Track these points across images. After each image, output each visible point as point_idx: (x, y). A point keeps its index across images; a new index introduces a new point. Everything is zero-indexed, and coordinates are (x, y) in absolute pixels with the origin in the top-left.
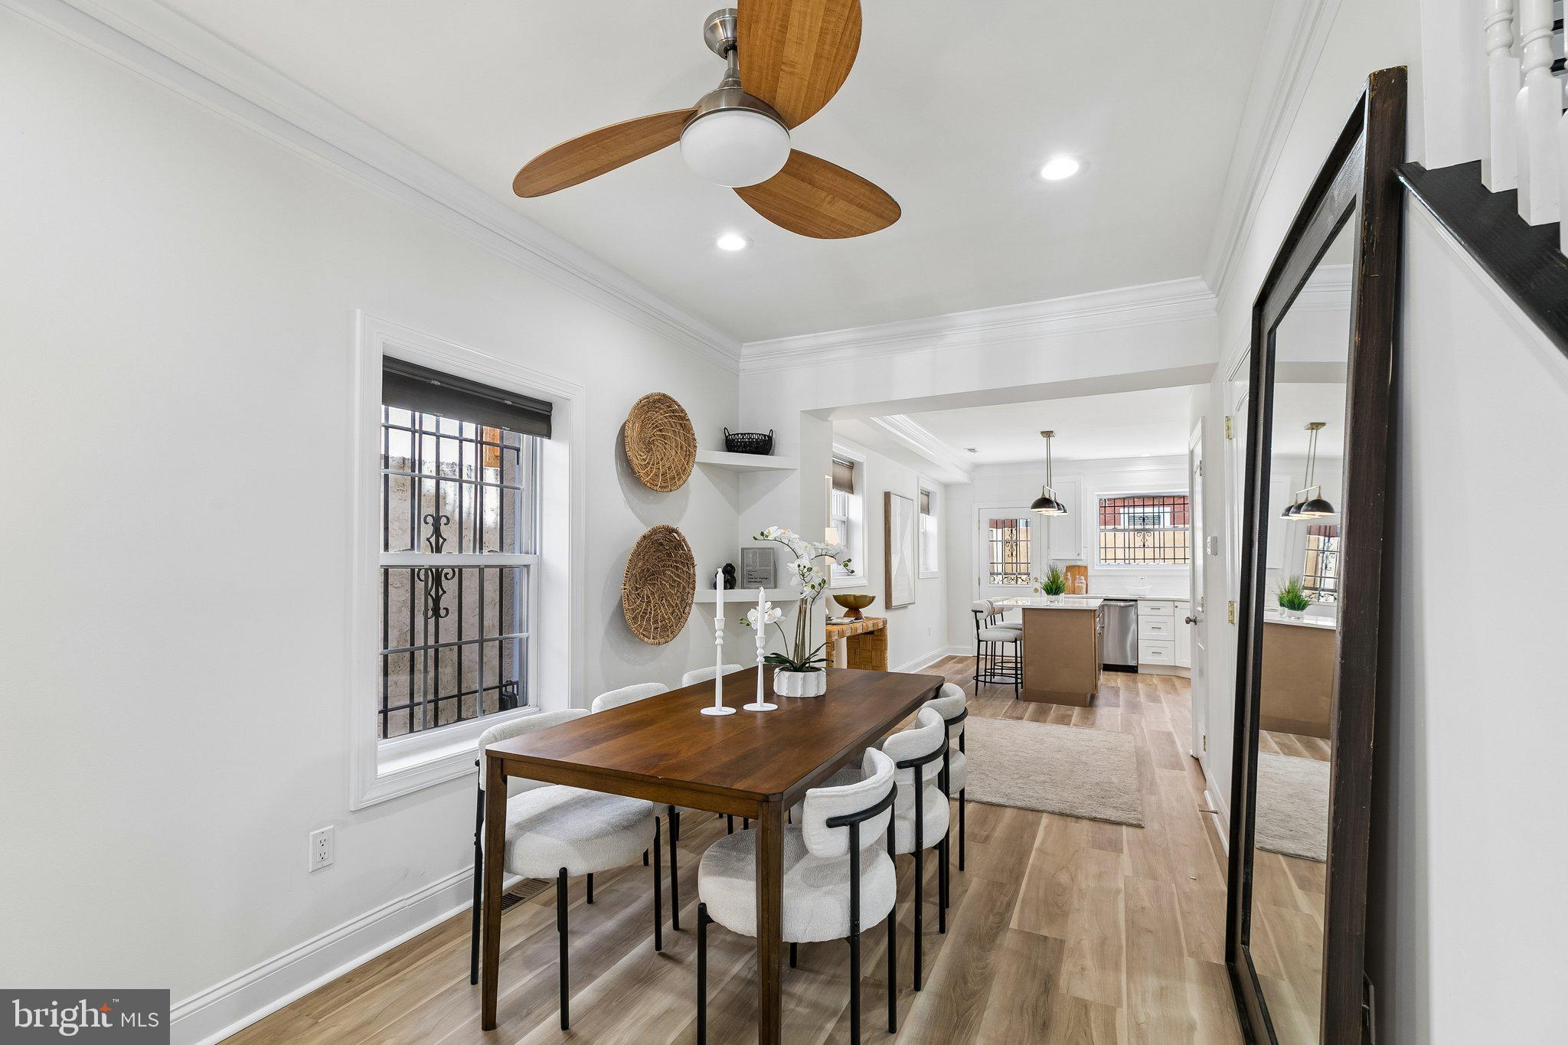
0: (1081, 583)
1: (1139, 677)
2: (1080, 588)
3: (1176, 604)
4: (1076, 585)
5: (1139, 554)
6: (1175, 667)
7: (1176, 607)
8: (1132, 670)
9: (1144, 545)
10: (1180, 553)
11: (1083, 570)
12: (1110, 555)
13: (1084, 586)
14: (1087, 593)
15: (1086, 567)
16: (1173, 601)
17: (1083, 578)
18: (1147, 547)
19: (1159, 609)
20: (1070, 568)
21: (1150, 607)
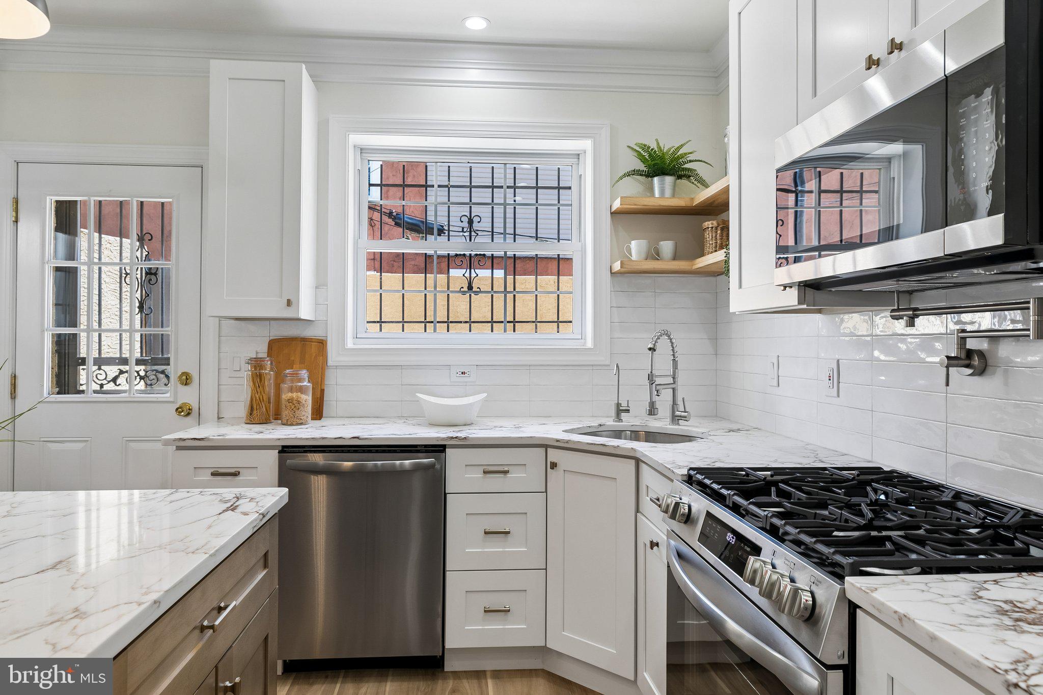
0: (301, 390)
1: (444, 689)
2: (296, 405)
3: (554, 455)
4: (286, 396)
5: (459, 307)
6: (545, 652)
7: (554, 465)
9: (470, 287)
11: (314, 346)
13: (307, 399)
15: (322, 344)
16: (545, 446)
17: (304, 373)
18: (476, 293)
19: (506, 472)
20: (276, 346)
21: (481, 469)
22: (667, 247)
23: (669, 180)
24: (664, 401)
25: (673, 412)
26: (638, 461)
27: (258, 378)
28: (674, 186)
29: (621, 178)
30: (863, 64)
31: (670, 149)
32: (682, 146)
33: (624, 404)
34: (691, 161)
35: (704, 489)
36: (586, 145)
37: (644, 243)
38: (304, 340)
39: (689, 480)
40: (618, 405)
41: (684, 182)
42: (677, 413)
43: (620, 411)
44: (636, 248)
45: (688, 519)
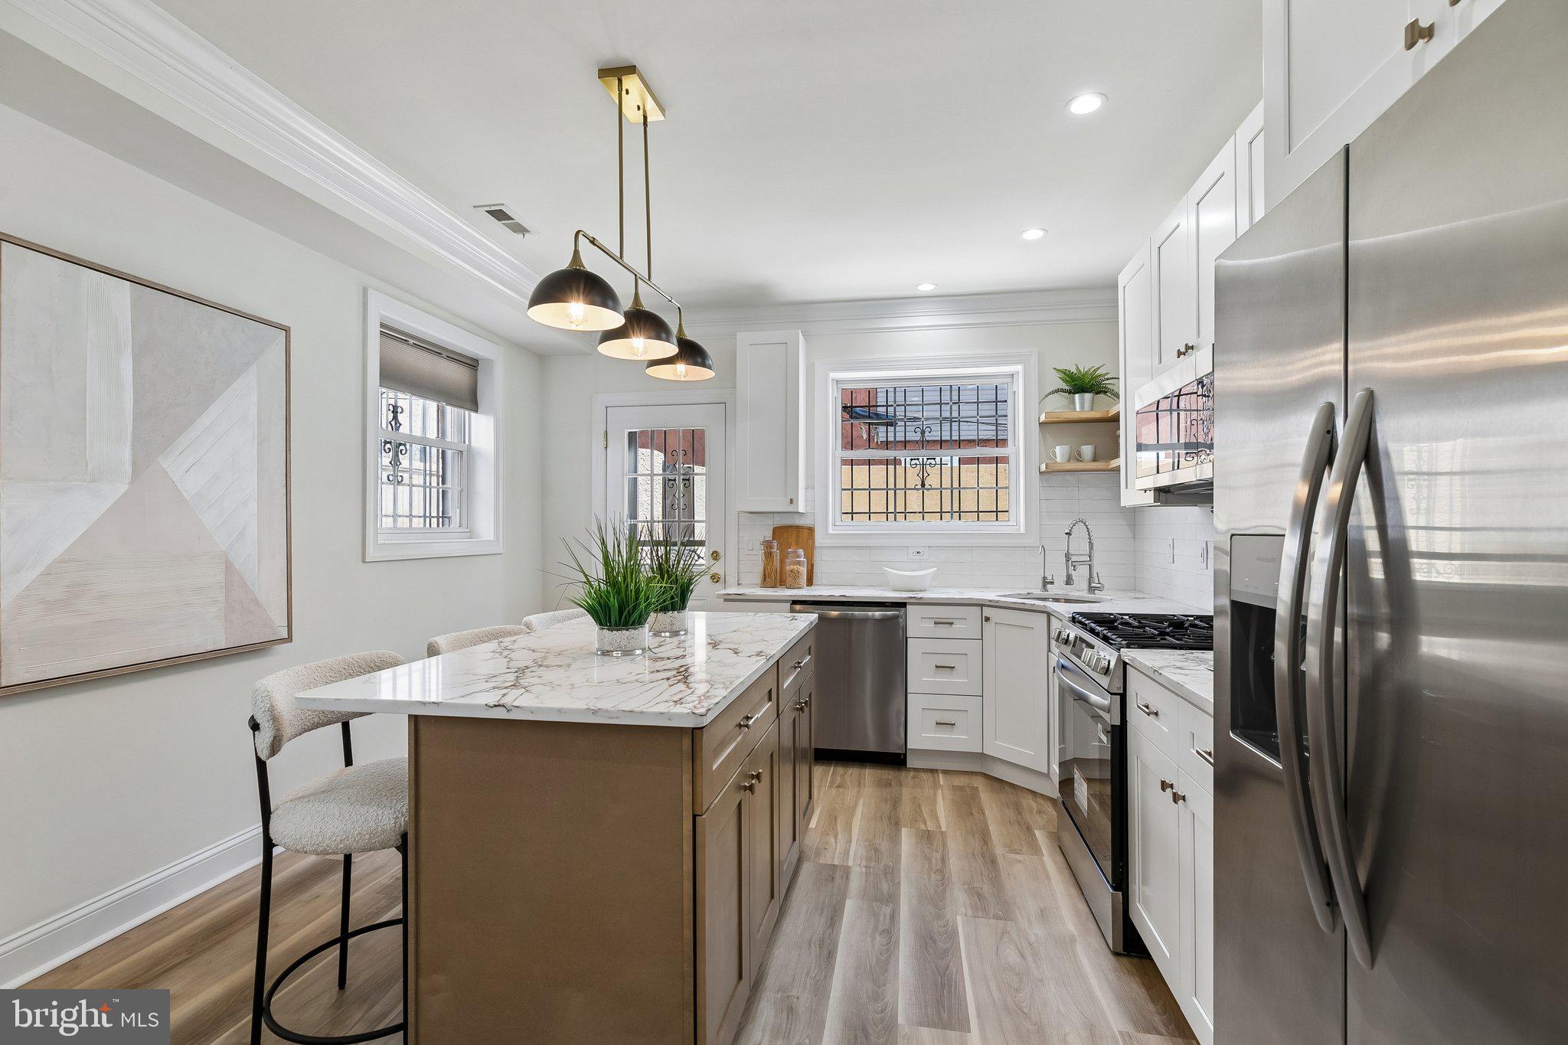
0: (799, 563)
1: (906, 777)
2: (796, 575)
3: (987, 612)
4: (788, 568)
5: (914, 501)
6: (982, 757)
7: (987, 619)
8: (894, 760)
9: (923, 485)
10: (987, 503)
11: (805, 533)
12: (861, 505)
13: (804, 570)
14: (810, 582)
15: (811, 530)
16: (981, 605)
17: (801, 552)
18: (928, 489)
19: (951, 624)
20: (779, 532)
21: (933, 621)
22: (1087, 450)
23: (1088, 396)
24: (1081, 574)
25: (1090, 584)
26: (1049, 615)
27: (768, 555)
28: (1093, 401)
29: (1047, 396)
30: (1176, 354)
31: (1090, 369)
32: (1098, 368)
33: (1049, 579)
34: (1108, 379)
35: (1084, 626)
36: (1019, 368)
37: (1066, 448)
38: (798, 527)
39: (1073, 620)
40: (1045, 578)
41: (1102, 396)
42: (1093, 585)
43: (1046, 583)
44: (1060, 452)
45: (1067, 641)
